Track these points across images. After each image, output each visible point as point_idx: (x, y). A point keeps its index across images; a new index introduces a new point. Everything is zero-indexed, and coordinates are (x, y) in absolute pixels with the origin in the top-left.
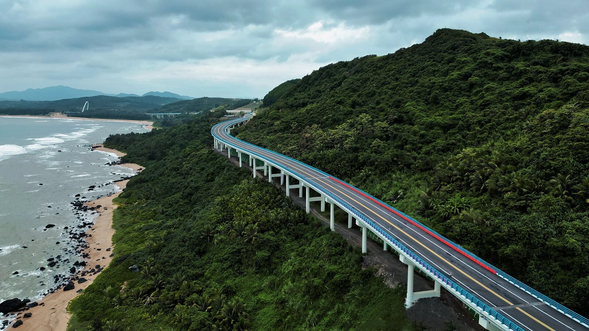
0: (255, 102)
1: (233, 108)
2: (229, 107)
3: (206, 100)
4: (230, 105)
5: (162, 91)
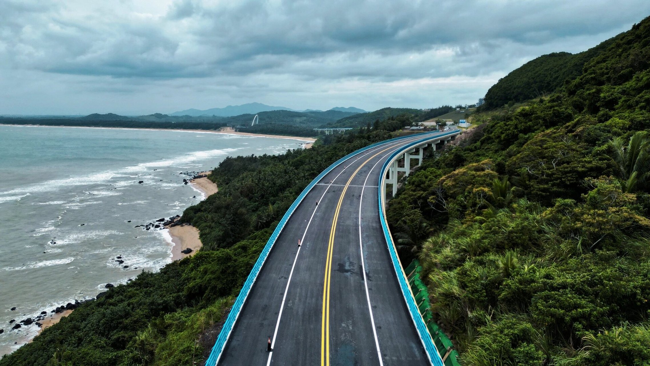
0: (458, 109)
1: (423, 119)
2: (417, 118)
3: (387, 112)
4: (419, 115)
5: (347, 107)
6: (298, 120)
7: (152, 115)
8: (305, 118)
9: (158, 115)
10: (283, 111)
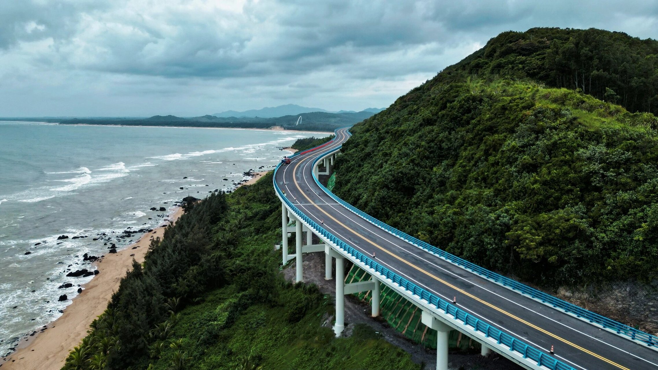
6: (333, 120)
7: (203, 117)
8: (339, 118)
9: (209, 117)
10: (320, 112)
